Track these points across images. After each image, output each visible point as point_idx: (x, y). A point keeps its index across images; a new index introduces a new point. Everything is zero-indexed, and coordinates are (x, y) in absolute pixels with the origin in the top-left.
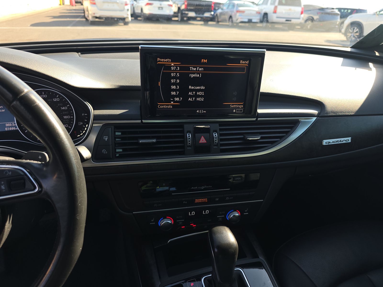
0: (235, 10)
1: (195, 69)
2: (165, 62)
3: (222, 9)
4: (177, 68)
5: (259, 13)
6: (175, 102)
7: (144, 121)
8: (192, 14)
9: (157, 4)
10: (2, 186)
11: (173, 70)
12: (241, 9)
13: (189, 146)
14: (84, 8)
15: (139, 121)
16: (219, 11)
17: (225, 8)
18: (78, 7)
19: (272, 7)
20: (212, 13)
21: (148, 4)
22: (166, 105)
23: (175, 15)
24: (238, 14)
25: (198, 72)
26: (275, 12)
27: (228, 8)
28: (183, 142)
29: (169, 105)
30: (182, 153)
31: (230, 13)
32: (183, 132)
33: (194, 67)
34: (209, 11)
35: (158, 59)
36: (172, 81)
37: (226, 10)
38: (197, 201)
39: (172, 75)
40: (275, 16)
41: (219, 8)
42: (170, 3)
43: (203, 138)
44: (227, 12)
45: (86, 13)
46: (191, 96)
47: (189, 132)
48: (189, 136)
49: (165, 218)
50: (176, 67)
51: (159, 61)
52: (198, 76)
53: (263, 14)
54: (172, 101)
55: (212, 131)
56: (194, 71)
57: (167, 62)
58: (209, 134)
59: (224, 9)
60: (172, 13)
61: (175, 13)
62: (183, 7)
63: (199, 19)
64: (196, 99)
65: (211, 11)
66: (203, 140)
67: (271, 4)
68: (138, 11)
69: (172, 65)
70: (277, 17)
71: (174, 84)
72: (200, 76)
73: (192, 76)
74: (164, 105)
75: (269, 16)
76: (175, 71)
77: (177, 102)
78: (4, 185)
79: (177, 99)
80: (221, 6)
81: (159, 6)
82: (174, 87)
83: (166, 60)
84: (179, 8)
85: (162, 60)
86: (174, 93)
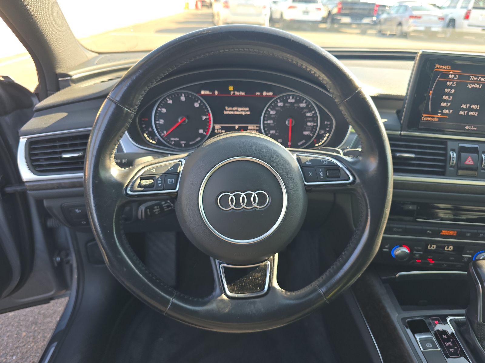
0: (407, 14)
1: (476, 79)
2: (444, 69)
3: (388, 14)
4: (455, 77)
5: (441, 19)
6: (443, 114)
7: (403, 133)
8: (346, 20)
9: (302, 6)
10: (320, 173)
11: (451, 79)
12: (415, 13)
13: (451, 167)
14: (213, 13)
15: (399, 133)
16: (384, 16)
17: (393, 12)
18: (205, 11)
19: (464, 12)
20: (374, 19)
21: (291, 7)
22: (432, 117)
23: (324, 20)
24: (411, 21)
25: (478, 82)
26: (467, 17)
27: (397, 12)
28: (444, 161)
29: (435, 117)
30: (442, 174)
31: (399, 19)
32: (445, 149)
33: (475, 77)
34: (369, 15)
35: (437, 66)
36: (446, 91)
37: (394, 15)
38: (444, 232)
39: (448, 84)
40: (466, 22)
41: (383, 12)
42: (319, 5)
43: (470, 159)
44: (395, 18)
45: (216, 18)
46: (463, 109)
47: (453, 150)
48: (453, 155)
49: (401, 246)
50: (455, 75)
51: (437, 68)
52: (478, 86)
53: (447, 20)
54: (440, 113)
55: (480, 152)
56: (475, 81)
57: (447, 69)
58: (477, 155)
59: (391, 14)
60: (319, 18)
61: (324, 18)
62: (335, 11)
63: (354, 26)
64: (468, 113)
65: (372, 16)
66: (469, 161)
67: (462, 7)
68: (277, 16)
69: (451, 72)
70: (469, 25)
71: (447, 94)
72: (480, 87)
73: (471, 86)
74: (429, 117)
75: (457, 23)
76: (453, 80)
77: (445, 114)
78: (322, 173)
79: (446, 111)
80: (387, 8)
81: (304, 9)
82: (446, 98)
83: (445, 67)
84: (330, 13)
85: (441, 67)
86: (444, 104)
